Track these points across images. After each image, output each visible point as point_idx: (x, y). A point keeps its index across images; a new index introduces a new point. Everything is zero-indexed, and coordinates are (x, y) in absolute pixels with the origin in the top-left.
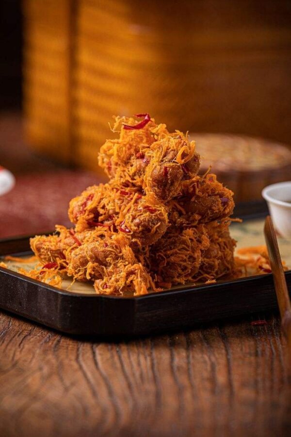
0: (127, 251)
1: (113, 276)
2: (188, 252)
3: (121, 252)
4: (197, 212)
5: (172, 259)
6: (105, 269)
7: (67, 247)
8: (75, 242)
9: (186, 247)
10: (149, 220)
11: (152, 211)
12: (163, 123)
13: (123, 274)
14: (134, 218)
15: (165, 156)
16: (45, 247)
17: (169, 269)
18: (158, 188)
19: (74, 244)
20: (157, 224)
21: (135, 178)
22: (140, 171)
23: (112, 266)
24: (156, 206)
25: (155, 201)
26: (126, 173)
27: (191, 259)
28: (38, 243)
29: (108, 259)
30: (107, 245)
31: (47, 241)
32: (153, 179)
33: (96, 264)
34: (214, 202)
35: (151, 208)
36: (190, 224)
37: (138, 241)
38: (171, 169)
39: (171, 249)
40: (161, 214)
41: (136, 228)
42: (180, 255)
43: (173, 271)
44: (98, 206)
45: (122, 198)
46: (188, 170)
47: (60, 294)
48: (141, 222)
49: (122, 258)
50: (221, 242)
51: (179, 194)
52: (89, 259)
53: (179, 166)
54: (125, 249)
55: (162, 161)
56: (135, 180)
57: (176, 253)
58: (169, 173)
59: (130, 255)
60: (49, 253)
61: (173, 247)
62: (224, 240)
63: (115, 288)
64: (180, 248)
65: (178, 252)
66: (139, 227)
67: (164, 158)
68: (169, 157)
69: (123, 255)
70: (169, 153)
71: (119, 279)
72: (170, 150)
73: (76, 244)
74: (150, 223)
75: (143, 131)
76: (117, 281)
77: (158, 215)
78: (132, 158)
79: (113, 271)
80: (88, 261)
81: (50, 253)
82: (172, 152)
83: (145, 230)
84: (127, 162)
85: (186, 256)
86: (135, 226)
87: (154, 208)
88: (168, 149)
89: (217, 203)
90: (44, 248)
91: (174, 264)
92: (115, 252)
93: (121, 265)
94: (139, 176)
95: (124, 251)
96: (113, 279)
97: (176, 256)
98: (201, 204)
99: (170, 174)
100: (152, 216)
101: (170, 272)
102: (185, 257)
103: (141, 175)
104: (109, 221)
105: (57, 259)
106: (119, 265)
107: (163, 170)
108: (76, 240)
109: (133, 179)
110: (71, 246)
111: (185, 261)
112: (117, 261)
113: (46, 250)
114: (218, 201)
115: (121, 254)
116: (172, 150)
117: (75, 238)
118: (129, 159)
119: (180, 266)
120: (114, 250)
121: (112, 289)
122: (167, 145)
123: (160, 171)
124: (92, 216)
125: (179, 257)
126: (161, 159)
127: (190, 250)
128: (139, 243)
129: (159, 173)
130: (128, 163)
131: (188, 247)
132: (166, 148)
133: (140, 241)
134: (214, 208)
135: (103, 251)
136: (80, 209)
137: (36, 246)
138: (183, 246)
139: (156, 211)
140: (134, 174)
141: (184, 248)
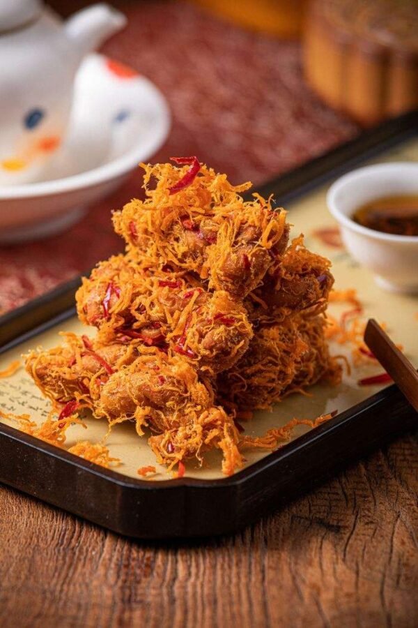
0: (198, 390)
1: (180, 429)
2: (278, 368)
3: (186, 391)
4: (286, 305)
5: (256, 381)
6: (163, 416)
7: (89, 375)
8: (101, 366)
9: (274, 360)
10: (226, 339)
11: (228, 322)
12: (221, 174)
13: (197, 427)
14: (202, 336)
15: (238, 234)
16: (53, 375)
17: (251, 395)
18: (233, 284)
19: (100, 369)
20: (239, 342)
21: (187, 260)
22: (194, 252)
23: (176, 413)
24: (232, 311)
25: (229, 305)
26: (167, 251)
27: (282, 376)
28: (39, 366)
29: (169, 404)
30: (163, 380)
31: (55, 364)
32: (226, 273)
33: (148, 409)
34: (309, 286)
35: (225, 317)
36: (274, 319)
37: (209, 368)
38: (254, 258)
39: (250, 365)
40: (243, 326)
41: (207, 353)
42: (267, 375)
43: (257, 398)
44: (130, 306)
45: (172, 296)
46: (276, 254)
47: (120, 485)
48: (216, 344)
49: (190, 399)
50: (309, 329)
51: (260, 283)
52: (136, 401)
53: (264, 251)
54: (195, 388)
55: (236, 243)
56: (185, 262)
57: (260, 371)
58: (252, 264)
59: (203, 396)
60: (60, 383)
61: (252, 362)
62: (313, 325)
63: (188, 450)
64: (264, 362)
65: (262, 368)
66: (212, 352)
67: (239, 239)
68: (247, 235)
69: (191, 396)
70: (246, 229)
71: (191, 435)
72: (247, 225)
73: (103, 368)
74: (229, 343)
75: (194, 188)
76: (187, 437)
77: (238, 328)
78: (176, 227)
79: (178, 420)
80: (136, 406)
81: (62, 383)
82: (252, 229)
83: (221, 353)
84: (166, 233)
85: (275, 373)
86: (205, 348)
87: (229, 316)
88: (243, 223)
89: (313, 286)
90: (50, 375)
91: (257, 387)
92: (178, 392)
93: (190, 412)
94: (194, 260)
95: (192, 389)
96: (180, 434)
97: (261, 377)
98: (292, 294)
99: (254, 267)
100: (230, 331)
101: (252, 399)
102: (274, 376)
103: (197, 257)
104: (151, 329)
105: (76, 393)
106: (187, 411)
107: (241, 261)
108: (102, 362)
109: (181, 261)
110: (95, 373)
111: (273, 381)
112: (184, 405)
113: (55, 378)
114: (314, 283)
115: (188, 394)
116: (250, 226)
117: (99, 358)
118: (171, 228)
119: (266, 388)
120: (177, 389)
121: (182, 452)
122: (240, 217)
123: (238, 263)
124: (122, 322)
125: (265, 377)
126: (233, 240)
127: (279, 362)
128: (211, 371)
129: (236, 265)
130: (169, 234)
131: (276, 357)
132: (239, 222)
133: (211, 367)
134: (311, 296)
135: (160, 392)
136: (99, 308)
137: (36, 372)
138: (269, 358)
139: (233, 321)
140: (184, 255)
141: (270, 362)
